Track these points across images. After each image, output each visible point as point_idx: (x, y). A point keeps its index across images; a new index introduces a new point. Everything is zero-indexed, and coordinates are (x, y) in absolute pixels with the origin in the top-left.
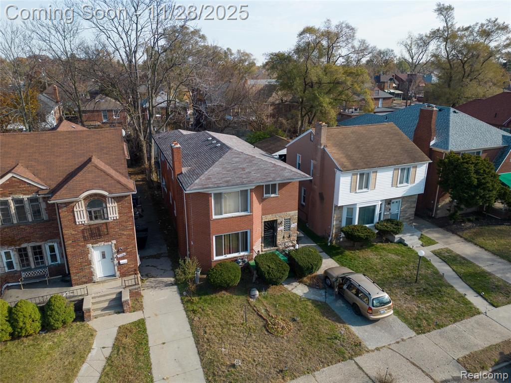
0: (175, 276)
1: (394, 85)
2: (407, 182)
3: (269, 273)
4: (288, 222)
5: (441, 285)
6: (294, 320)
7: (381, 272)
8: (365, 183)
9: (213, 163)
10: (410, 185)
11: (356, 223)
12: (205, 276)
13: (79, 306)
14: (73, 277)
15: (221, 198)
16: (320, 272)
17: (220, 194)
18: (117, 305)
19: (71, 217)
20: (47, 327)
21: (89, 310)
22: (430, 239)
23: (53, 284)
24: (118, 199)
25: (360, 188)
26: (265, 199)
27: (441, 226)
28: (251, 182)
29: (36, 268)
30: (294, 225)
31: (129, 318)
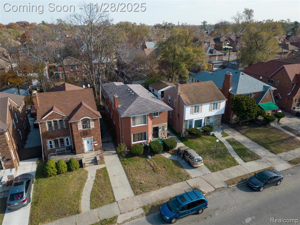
0: (116, 150)
1: (228, 43)
2: (216, 109)
3: (155, 149)
4: (163, 127)
5: (226, 154)
6: (164, 167)
7: (202, 148)
8: (197, 110)
9: (132, 103)
10: (218, 110)
11: (194, 127)
12: (129, 150)
13: (80, 162)
14: (77, 151)
15: (135, 119)
16: (176, 148)
17: (135, 117)
18: (95, 162)
19: (76, 128)
20: (70, 170)
21: (85, 164)
22: (226, 134)
23: (68, 154)
24: (94, 120)
25: (195, 112)
26: (154, 118)
27: (233, 128)
28: (147, 112)
29: (61, 147)
30: (166, 129)
31: (100, 167)
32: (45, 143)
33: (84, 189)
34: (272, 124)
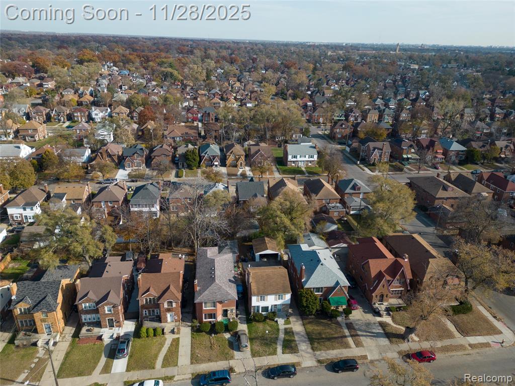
0: (191, 324)
1: (413, 151)
2: (282, 299)
4: (232, 310)
5: (274, 342)
6: (219, 346)
7: (258, 334)
8: (263, 299)
9: (207, 289)
10: (283, 301)
11: (261, 312)
12: (200, 326)
13: (163, 330)
14: (162, 321)
15: (206, 304)
17: (206, 302)
18: (173, 332)
19: (163, 306)
20: (155, 335)
21: (165, 332)
22: (290, 321)
23: (157, 321)
24: (176, 302)
25: (261, 301)
26: (223, 303)
27: (300, 316)
28: (216, 300)
29: (152, 316)
30: (234, 311)
31: (175, 336)
32: (142, 311)
33: (161, 352)
34: (339, 319)
